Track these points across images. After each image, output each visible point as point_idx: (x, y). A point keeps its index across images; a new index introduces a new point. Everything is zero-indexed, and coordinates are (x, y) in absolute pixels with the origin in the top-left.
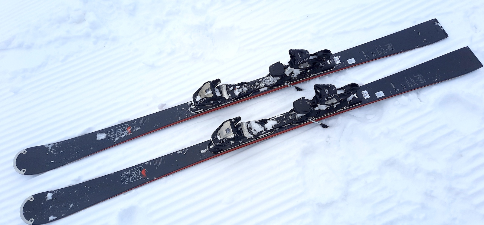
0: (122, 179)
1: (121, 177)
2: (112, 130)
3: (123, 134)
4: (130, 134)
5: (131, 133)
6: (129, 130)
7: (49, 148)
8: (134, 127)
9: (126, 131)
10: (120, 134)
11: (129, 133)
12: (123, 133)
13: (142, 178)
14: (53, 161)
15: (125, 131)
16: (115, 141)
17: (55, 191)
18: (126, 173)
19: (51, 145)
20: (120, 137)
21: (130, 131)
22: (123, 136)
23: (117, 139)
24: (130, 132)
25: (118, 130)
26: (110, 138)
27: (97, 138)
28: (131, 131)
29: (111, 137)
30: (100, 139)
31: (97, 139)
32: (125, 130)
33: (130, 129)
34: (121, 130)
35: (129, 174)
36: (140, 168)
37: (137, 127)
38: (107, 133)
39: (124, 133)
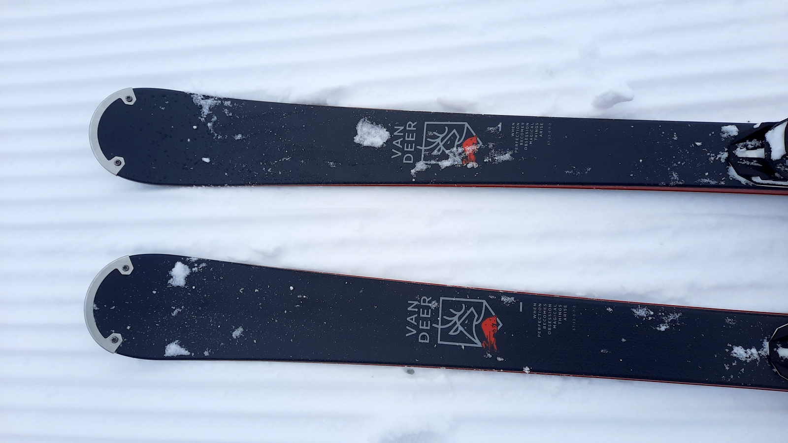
0: (412, 319)
1: (409, 309)
2: (411, 126)
3: (446, 157)
4: (470, 165)
5: (475, 165)
6: (470, 149)
7: (204, 110)
8: (491, 146)
9: (460, 150)
10: (435, 152)
11: (466, 159)
12: (447, 152)
13: (479, 345)
14: (207, 160)
15: (455, 149)
16: (413, 171)
17: (200, 261)
18: (430, 302)
19: (209, 101)
20: (433, 162)
21: (474, 153)
22: (445, 164)
23: (421, 166)
24: (473, 157)
25: (430, 133)
26: (400, 154)
27: (356, 134)
28: (479, 156)
29: (404, 153)
30: (366, 143)
31: (357, 139)
32: (456, 143)
33: (474, 147)
34: (442, 136)
35: (437, 309)
36: (478, 307)
37: (502, 150)
38: (391, 130)
39: (451, 155)
